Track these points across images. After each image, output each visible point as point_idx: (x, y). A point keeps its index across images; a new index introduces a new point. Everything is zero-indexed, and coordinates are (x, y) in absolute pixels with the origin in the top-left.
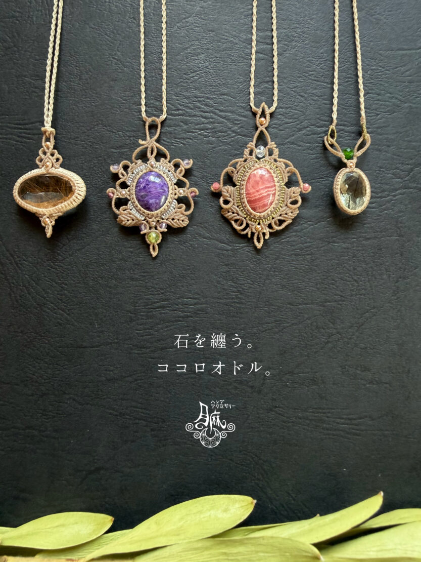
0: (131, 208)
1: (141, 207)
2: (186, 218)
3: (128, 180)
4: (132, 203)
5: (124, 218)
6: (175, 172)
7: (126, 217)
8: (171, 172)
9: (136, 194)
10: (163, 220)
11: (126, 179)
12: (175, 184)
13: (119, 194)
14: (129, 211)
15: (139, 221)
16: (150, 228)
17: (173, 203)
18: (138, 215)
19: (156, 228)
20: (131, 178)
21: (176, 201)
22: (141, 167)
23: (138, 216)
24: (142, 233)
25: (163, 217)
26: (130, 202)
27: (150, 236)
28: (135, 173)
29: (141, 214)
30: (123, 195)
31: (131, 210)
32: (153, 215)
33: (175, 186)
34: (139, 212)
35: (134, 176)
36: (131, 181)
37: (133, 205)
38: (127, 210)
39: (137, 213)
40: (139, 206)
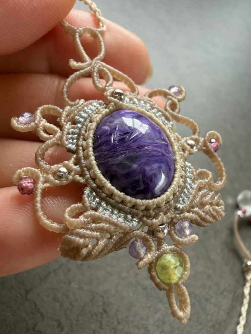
0: (94, 205)
1: (122, 194)
3: (67, 139)
4: (93, 190)
5: (83, 236)
7: (88, 232)
10: (182, 215)
11: (61, 138)
12: (173, 130)
13: (51, 177)
14: (91, 212)
15: (126, 234)
17: (187, 168)
18: (119, 219)
20: (73, 133)
22: (90, 106)
23: (121, 220)
25: (180, 206)
26: (87, 191)
28: (82, 120)
29: (127, 213)
31: (96, 209)
32: (158, 206)
33: (176, 134)
34: (120, 210)
35: (82, 127)
36: (75, 141)
37: (98, 195)
38: (86, 214)
39: (116, 212)
40: (117, 192)
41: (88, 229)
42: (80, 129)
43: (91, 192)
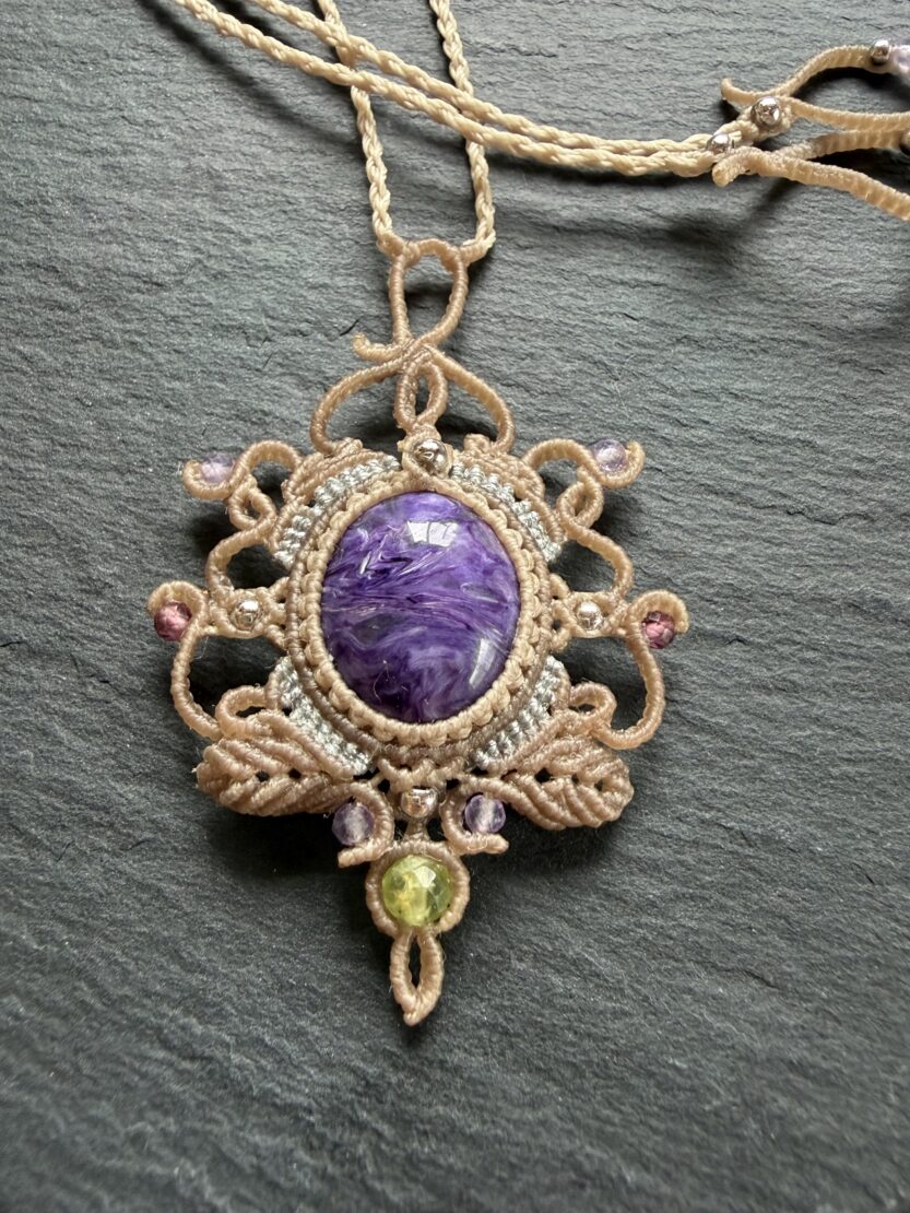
0: (287, 699)
1: (349, 694)
2: (619, 771)
3: (281, 538)
4: (297, 666)
5: (241, 758)
6: (554, 505)
7: (255, 754)
8: (526, 503)
9: (322, 616)
10: (484, 781)
11: (269, 532)
12: (552, 568)
13: (223, 616)
14: (277, 714)
15: (334, 781)
16: (402, 827)
17: (545, 674)
18: (328, 745)
19: (435, 829)
20: (299, 527)
21: (559, 665)
22: (360, 468)
23: (332, 749)
24: (346, 858)
25: (486, 760)
26: (283, 665)
27: (399, 884)
28: (327, 498)
29: (349, 737)
30: (246, 621)
31: (287, 711)
32: (423, 744)
33: (556, 579)
34: (336, 727)
35: (320, 518)
36: (297, 545)
37: (302, 679)
38: (263, 714)
39: (326, 728)
40: (339, 685)
41: (257, 746)
42: (316, 520)
43: (290, 671)
